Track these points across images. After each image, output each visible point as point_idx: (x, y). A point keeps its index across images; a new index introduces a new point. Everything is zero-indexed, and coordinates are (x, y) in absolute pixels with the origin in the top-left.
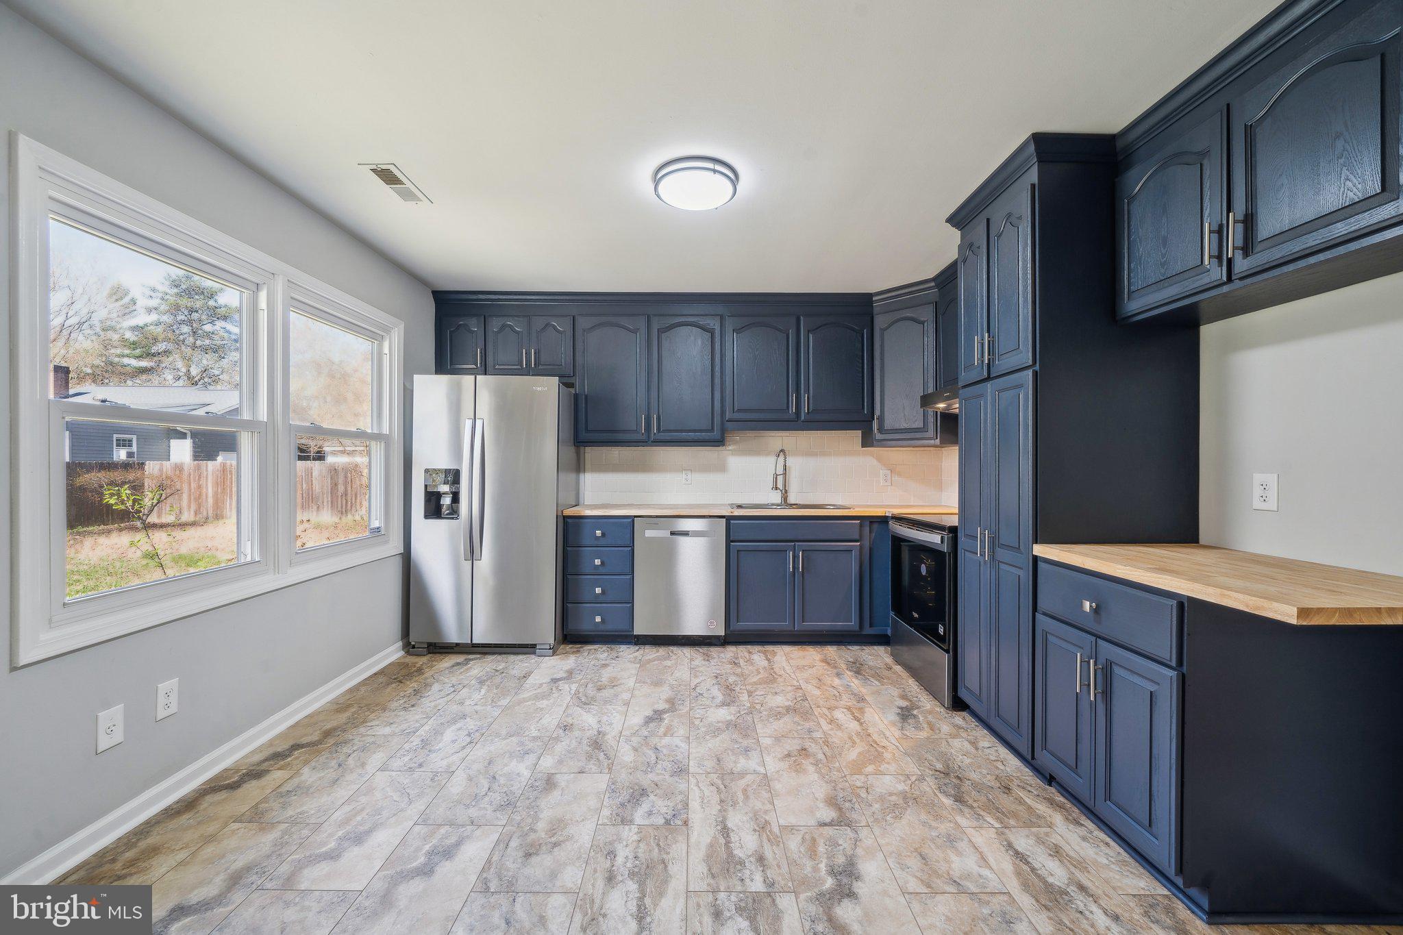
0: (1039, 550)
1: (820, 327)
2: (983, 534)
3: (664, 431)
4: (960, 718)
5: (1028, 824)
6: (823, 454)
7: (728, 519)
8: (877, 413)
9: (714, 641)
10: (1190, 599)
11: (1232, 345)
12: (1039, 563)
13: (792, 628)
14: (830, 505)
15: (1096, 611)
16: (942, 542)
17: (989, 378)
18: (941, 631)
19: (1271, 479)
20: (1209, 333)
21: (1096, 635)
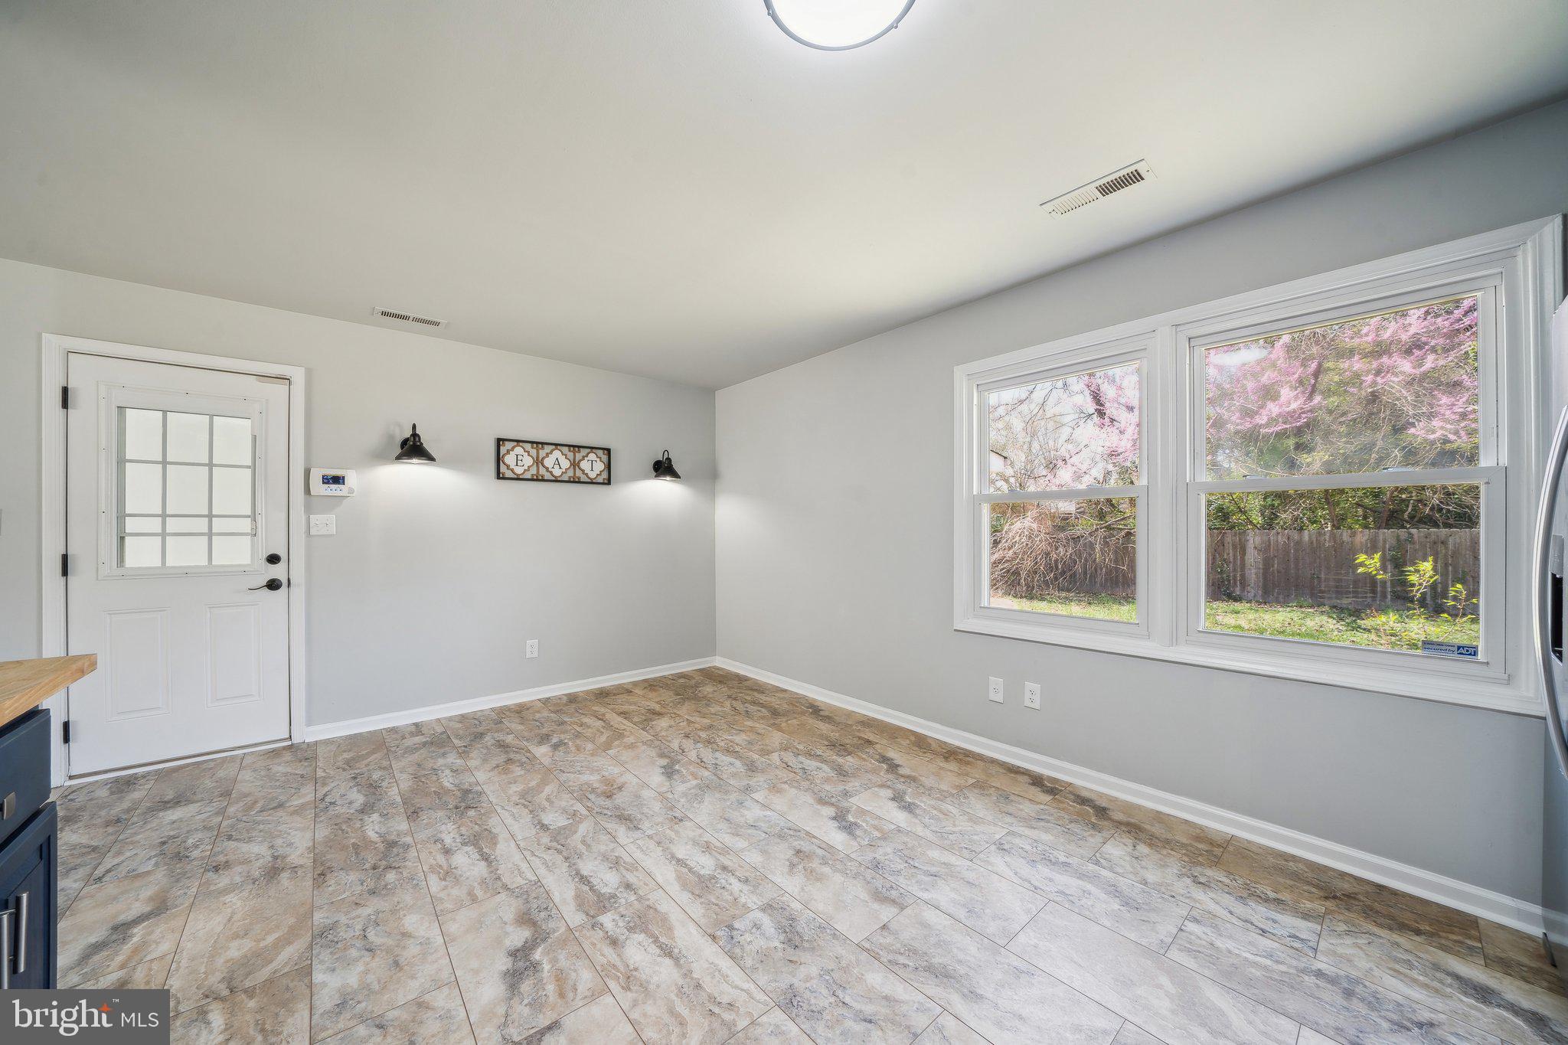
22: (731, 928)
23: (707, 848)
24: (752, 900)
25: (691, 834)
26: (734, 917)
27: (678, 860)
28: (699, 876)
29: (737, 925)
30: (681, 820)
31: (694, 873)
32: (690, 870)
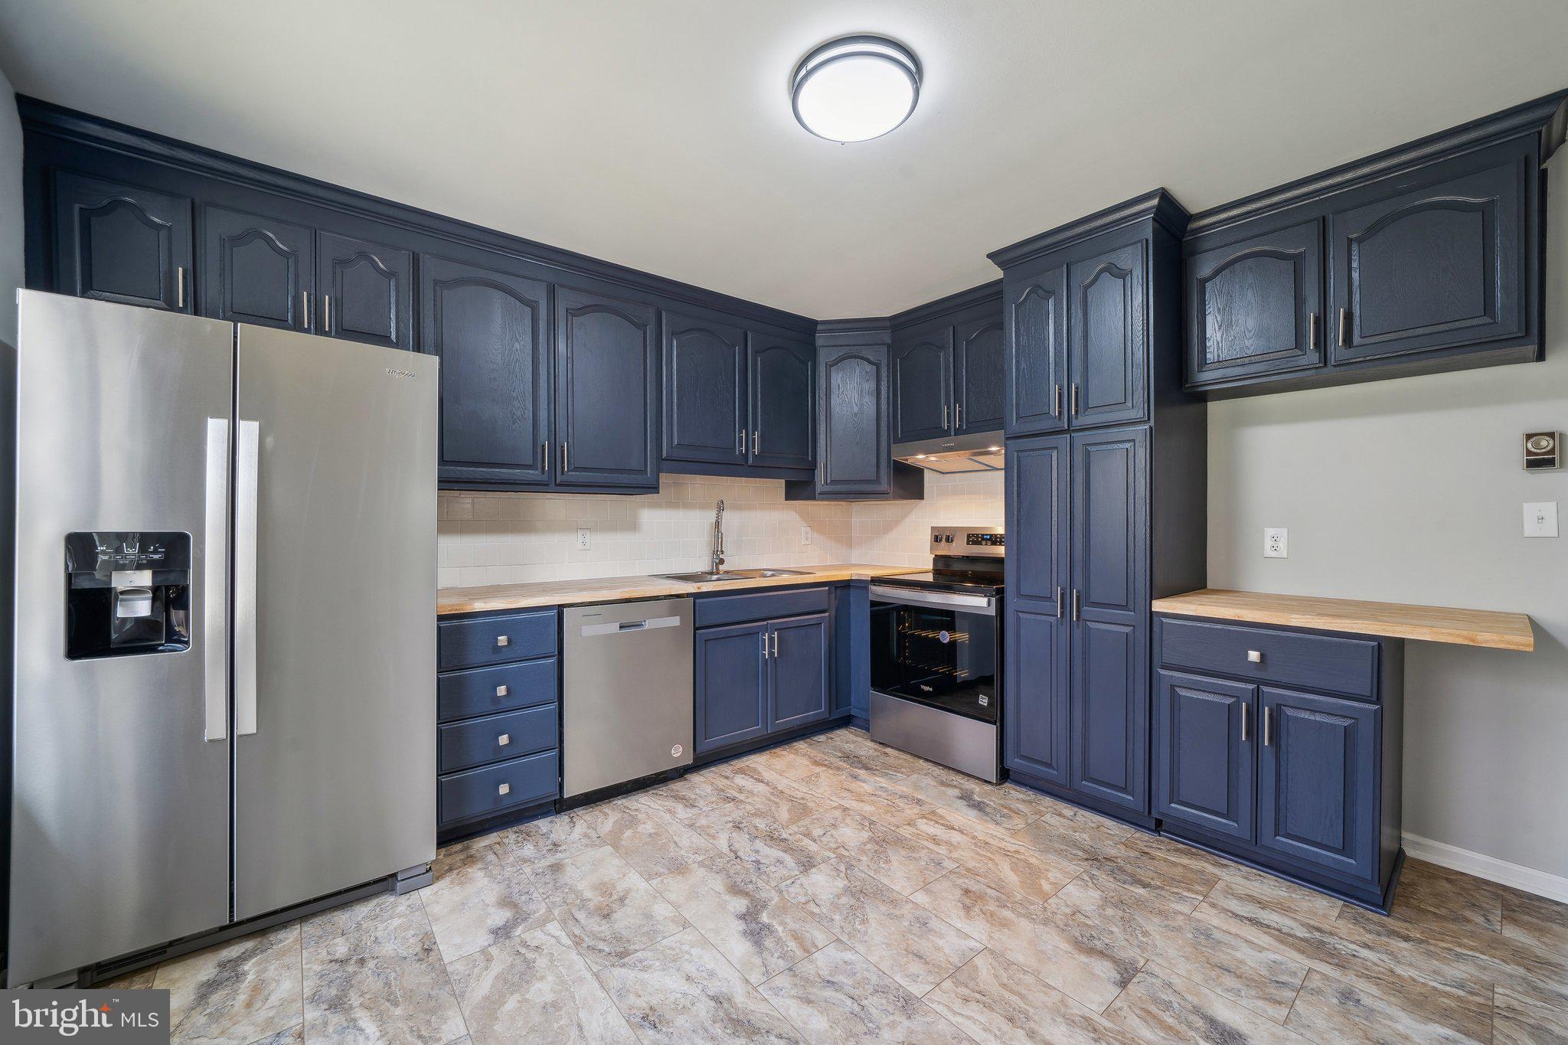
0: (1159, 606)
1: (770, 349)
3: (576, 469)
7: (692, 598)
8: (821, 460)
12: (1163, 619)
16: (989, 605)
17: (1068, 431)
18: (981, 702)
21: (1260, 682)
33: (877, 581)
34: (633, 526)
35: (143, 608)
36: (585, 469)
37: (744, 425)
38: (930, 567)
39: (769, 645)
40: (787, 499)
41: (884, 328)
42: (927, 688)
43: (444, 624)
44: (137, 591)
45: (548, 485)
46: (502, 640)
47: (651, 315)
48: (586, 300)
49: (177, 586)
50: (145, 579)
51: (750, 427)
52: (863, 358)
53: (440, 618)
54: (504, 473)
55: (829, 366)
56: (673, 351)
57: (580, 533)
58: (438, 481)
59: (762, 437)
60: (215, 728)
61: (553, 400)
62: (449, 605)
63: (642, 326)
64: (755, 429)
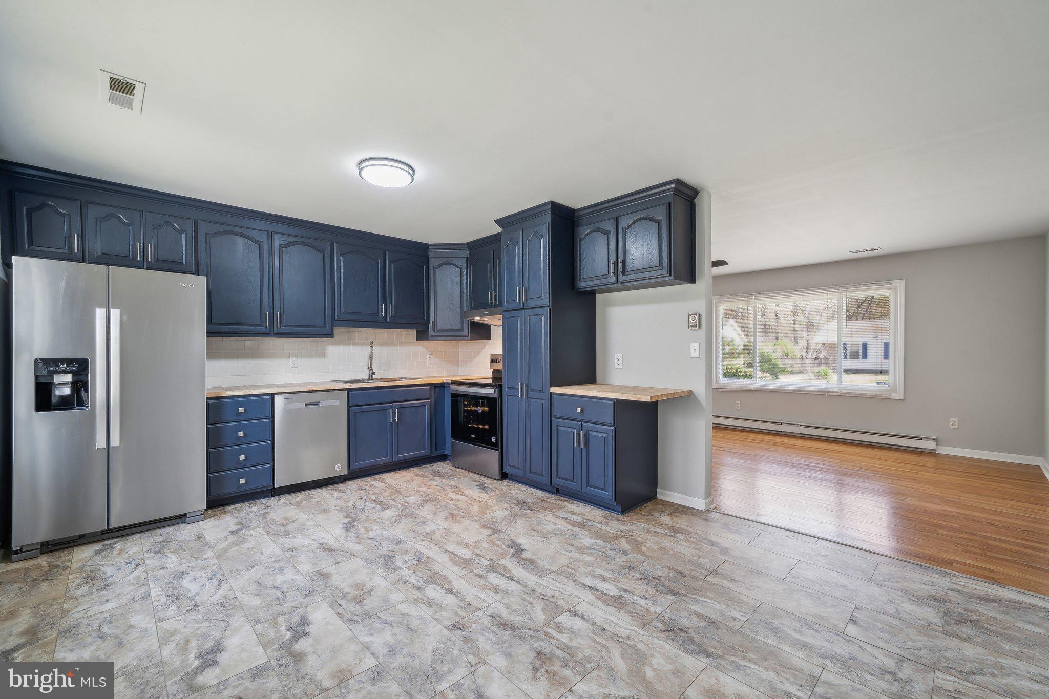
0: (553, 390)
1: (400, 260)
2: (522, 387)
3: (285, 326)
4: (506, 483)
5: (559, 509)
6: (393, 344)
7: (349, 390)
8: (432, 319)
9: (336, 480)
10: (618, 400)
11: (608, 304)
12: (552, 396)
13: (391, 461)
14: (402, 378)
15: (582, 411)
16: (491, 393)
17: (523, 309)
18: (494, 440)
19: (620, 356)
20: (600, 297)
21: (582, 421)
22: (419, 561)
23: (430, 603)
24: (406, 573)
25: (444, 613)
26: (417, 565)
27: (452, 593)
28: (436, 583)
29: (416, 562)
30: (454, 626)
31: (440, 585)
32: (442, 587)
33: (454, 383)
34: (323, 355)
35: (67, 391)
36: (291, 326)
37: (384, 301)
38: (490, 375)
39: (392, 415)
40: (417, 339)
41: (465, 249)
42: (473, 436)
43: (210, 402)
44: (64, 384)
45: (269, 334)
46: (241, 410)
47: (328, 244)
48: (290, 239)
49: (82, 382)
50: (69, 378)
51: (388, 302)
52: (454, 265)
53: (208, 399)
54: (246, 328)
55: (435, 268)
56: (341, 263)
57: (291, 359)
58: (207, 333)
59: (395, 308)
60: (101, 443)
61: (271, 290)
62: (213, 393)
63: (323, 252)
64: (391, 302)
